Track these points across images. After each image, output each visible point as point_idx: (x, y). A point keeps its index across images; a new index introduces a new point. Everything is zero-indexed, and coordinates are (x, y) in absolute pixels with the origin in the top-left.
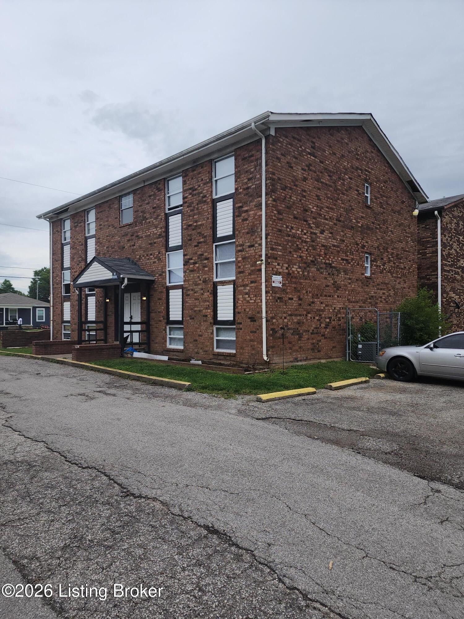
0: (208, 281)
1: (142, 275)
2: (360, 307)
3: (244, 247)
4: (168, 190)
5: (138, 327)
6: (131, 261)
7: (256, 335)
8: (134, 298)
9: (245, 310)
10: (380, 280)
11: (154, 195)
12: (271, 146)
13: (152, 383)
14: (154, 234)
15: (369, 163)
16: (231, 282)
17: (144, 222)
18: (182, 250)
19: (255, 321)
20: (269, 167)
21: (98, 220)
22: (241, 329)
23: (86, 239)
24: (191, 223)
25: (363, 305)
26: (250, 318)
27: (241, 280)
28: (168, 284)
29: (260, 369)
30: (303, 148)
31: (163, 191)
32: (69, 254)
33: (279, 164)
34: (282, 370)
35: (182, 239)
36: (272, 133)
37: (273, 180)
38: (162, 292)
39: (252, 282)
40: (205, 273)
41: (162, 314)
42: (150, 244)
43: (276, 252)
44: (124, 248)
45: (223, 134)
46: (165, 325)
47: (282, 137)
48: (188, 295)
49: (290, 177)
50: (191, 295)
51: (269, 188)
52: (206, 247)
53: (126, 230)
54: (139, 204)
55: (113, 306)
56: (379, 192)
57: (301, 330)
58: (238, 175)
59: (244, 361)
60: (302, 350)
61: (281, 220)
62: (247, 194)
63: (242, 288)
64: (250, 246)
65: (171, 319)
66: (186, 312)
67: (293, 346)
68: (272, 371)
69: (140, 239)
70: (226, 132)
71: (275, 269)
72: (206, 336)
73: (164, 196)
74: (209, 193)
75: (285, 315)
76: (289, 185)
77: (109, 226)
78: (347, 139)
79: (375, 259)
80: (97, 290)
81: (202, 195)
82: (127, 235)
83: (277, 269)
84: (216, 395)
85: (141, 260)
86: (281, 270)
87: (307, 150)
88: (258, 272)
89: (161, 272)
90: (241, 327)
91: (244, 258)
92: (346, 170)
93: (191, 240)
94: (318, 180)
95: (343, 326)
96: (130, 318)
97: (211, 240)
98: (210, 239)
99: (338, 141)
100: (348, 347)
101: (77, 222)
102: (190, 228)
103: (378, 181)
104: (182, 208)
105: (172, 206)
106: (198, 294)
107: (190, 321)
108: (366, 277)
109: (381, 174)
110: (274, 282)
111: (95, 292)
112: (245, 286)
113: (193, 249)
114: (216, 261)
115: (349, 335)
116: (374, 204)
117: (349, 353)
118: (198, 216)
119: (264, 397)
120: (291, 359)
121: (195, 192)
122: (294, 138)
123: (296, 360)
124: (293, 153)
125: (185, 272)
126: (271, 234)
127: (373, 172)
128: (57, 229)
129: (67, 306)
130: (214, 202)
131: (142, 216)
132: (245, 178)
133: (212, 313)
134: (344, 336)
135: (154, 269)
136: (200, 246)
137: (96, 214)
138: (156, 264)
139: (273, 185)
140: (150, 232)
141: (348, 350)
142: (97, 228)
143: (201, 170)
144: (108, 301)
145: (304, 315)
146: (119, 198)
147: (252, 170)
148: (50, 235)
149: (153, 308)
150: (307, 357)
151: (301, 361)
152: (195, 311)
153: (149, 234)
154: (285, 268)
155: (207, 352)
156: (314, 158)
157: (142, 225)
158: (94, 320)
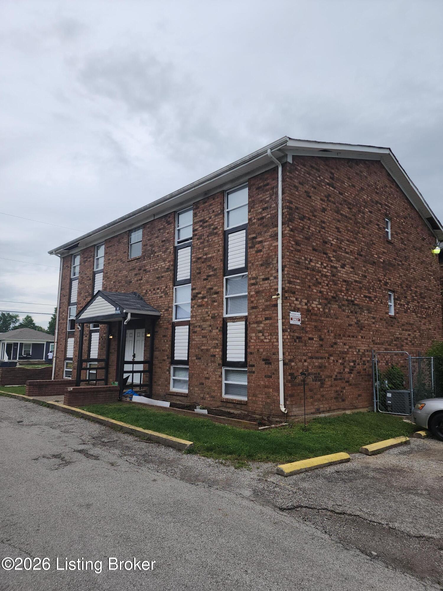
0: (217, 317)
1: (148, 310)
2: (386, 349)
3: (258, 280)
4: (178, 224)
5: (140, 367)
6: (137, 295)
7: (271, 380)
8: (139, 334)
9: (258, 351)
10: (404, 320)
11: (163, 228)
12: (288, 174)
13: (147, 440)
14: (162, 268)
15: (389, 198)
16: (243, 318)
17: (152, 256)
18: (191, 284)
19: (270, 363)
20: (286, 195)
21: (107, 255)
22: (254, 372)
23: (94, 274)
24: (201, 256)
25: (388, 347)
26: (264, 360)
27: (253, 317)
28: (174, 320)
29: (276, 422)
30: (321, 178)
31: (172, 225)
32: (77, 289)
33: (297, 193)
34: (302, 425)
35: (191, 272)
36: (290, 160)
37: (290, 208)
38: (167, 329)
39: (266, 319)
40: (214, 308)
41: (166, 353)
42: (158, 278)
43: (293, 286)
44: (131, 282)
45: (236, 162)
46: (168, 365)
47: (300, 165)
48: (195, 332)
49: (308, 207)
50: (198, 332)
51: (286, 217)
52: (215, 280)
53: (134, 264)
54: (148, 238)
55: (116, 343)
56: (399, 227)
57: (323, 375)
58: (251, 205)
59: (257, 412)
60: (324, 399)
61: (299, 251)
62: (261, 225)
63: (255, 325)
64: (264, 280)
65: (175, 358)
66: (191, 350)
67: (315, 394)
68: (292, 426)
69: (148, 273)
70: (240, 161)
71: (293, 305)
72: (214, 379)
73: (173, 229)
74: (220, 224)
75: (305, 358)
76: (307, 215)
77: (117, 261)
78: (365, 172)
79: (399, 297)
80: (101, 326)
81: (212, 227)
82: (134, 269)
83: (295, 304)
84: (224, 462)
85: (148, 295)
86: (299, 306)
87: (326, 180)
88: (273, 308)
89: (167, 307)
90: (254, 370)
91: (258, 292)
92: (366, 203)
93: (200, 273)
94: (338, 212)
95: (369, 371)
96: (133, 356)
97: (222, 273)
98: (220, 272)
99: (357, 173)
100: (375, 395)
101: (87, 257)
102: (199, 261)
103: (398, 216)
104: (192, 240)
105: (181, 239)
106: (205, 331)
107: (196, 361)
108: (391, 317)
109: (401, 210)
110: (292, 319)
111: (99, 328)
112: (259, 323)
113: (202, 283)
114: (226, 295)
115: (376, 381)
116: (396, 240)
117: (377, 403)
118: (208, 248)
119: (287, 468)
120: (313, 411)
121: (205, 224)
122: (312, 167)
123: (318, 411)
124: (311, 183)
125: (192, 307)
126: (288, 266)
127: (393, 207)
128: (67, 265)
129: (71, 342)
130: (226, 234)
131: (150, 250)
132: (259, 208)
133: (221, 353)
134: (370, 383)
135: (160, 304)
136: (209, 279)
137: (105, 249)
138: (162, 299)
139: (290, 214)
140: (158, 266)
141: (375, 400)
142: (105, 262)
143: (212, 202)
144: (111, 337)
145: (326, 358)
146: (129, 232)
147: (267, 199)
148: (60, 270)
149: (157, 346)
150: (330, 408)
151: (323, 412)
152: (202, 350)
153: (157, 267)
154: (304, 304)
155: (214, 397)
156: (333, 189)
157: (150, 259)
158: (96, 357)
